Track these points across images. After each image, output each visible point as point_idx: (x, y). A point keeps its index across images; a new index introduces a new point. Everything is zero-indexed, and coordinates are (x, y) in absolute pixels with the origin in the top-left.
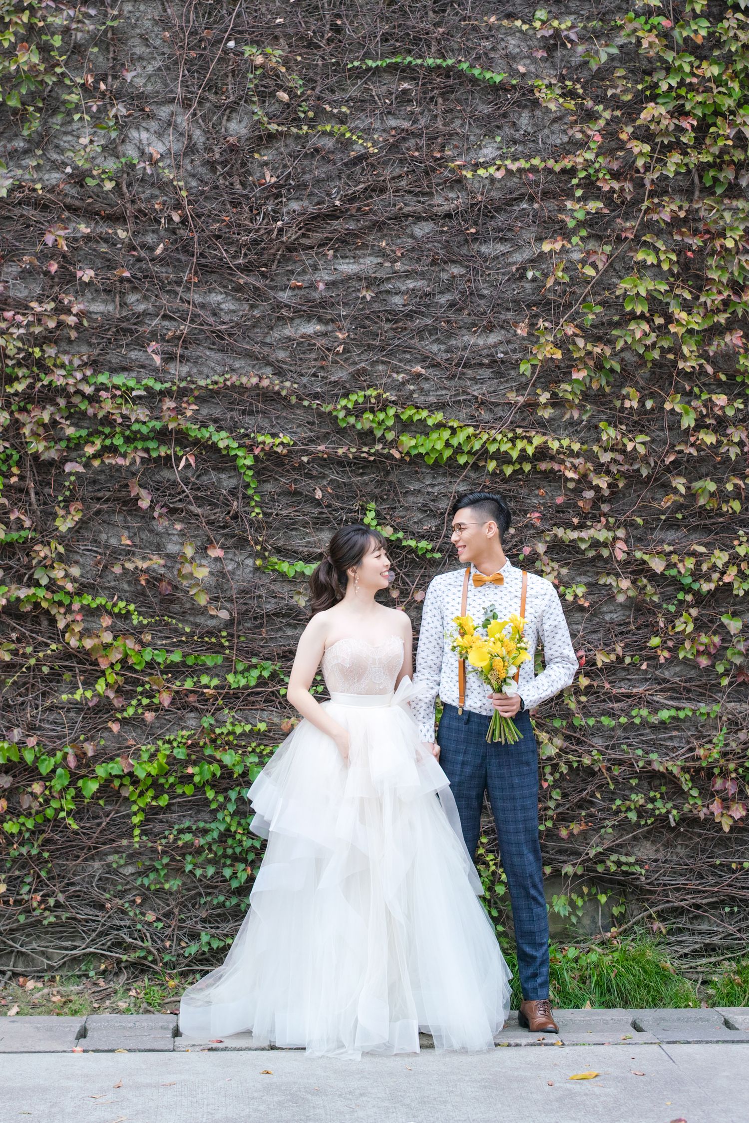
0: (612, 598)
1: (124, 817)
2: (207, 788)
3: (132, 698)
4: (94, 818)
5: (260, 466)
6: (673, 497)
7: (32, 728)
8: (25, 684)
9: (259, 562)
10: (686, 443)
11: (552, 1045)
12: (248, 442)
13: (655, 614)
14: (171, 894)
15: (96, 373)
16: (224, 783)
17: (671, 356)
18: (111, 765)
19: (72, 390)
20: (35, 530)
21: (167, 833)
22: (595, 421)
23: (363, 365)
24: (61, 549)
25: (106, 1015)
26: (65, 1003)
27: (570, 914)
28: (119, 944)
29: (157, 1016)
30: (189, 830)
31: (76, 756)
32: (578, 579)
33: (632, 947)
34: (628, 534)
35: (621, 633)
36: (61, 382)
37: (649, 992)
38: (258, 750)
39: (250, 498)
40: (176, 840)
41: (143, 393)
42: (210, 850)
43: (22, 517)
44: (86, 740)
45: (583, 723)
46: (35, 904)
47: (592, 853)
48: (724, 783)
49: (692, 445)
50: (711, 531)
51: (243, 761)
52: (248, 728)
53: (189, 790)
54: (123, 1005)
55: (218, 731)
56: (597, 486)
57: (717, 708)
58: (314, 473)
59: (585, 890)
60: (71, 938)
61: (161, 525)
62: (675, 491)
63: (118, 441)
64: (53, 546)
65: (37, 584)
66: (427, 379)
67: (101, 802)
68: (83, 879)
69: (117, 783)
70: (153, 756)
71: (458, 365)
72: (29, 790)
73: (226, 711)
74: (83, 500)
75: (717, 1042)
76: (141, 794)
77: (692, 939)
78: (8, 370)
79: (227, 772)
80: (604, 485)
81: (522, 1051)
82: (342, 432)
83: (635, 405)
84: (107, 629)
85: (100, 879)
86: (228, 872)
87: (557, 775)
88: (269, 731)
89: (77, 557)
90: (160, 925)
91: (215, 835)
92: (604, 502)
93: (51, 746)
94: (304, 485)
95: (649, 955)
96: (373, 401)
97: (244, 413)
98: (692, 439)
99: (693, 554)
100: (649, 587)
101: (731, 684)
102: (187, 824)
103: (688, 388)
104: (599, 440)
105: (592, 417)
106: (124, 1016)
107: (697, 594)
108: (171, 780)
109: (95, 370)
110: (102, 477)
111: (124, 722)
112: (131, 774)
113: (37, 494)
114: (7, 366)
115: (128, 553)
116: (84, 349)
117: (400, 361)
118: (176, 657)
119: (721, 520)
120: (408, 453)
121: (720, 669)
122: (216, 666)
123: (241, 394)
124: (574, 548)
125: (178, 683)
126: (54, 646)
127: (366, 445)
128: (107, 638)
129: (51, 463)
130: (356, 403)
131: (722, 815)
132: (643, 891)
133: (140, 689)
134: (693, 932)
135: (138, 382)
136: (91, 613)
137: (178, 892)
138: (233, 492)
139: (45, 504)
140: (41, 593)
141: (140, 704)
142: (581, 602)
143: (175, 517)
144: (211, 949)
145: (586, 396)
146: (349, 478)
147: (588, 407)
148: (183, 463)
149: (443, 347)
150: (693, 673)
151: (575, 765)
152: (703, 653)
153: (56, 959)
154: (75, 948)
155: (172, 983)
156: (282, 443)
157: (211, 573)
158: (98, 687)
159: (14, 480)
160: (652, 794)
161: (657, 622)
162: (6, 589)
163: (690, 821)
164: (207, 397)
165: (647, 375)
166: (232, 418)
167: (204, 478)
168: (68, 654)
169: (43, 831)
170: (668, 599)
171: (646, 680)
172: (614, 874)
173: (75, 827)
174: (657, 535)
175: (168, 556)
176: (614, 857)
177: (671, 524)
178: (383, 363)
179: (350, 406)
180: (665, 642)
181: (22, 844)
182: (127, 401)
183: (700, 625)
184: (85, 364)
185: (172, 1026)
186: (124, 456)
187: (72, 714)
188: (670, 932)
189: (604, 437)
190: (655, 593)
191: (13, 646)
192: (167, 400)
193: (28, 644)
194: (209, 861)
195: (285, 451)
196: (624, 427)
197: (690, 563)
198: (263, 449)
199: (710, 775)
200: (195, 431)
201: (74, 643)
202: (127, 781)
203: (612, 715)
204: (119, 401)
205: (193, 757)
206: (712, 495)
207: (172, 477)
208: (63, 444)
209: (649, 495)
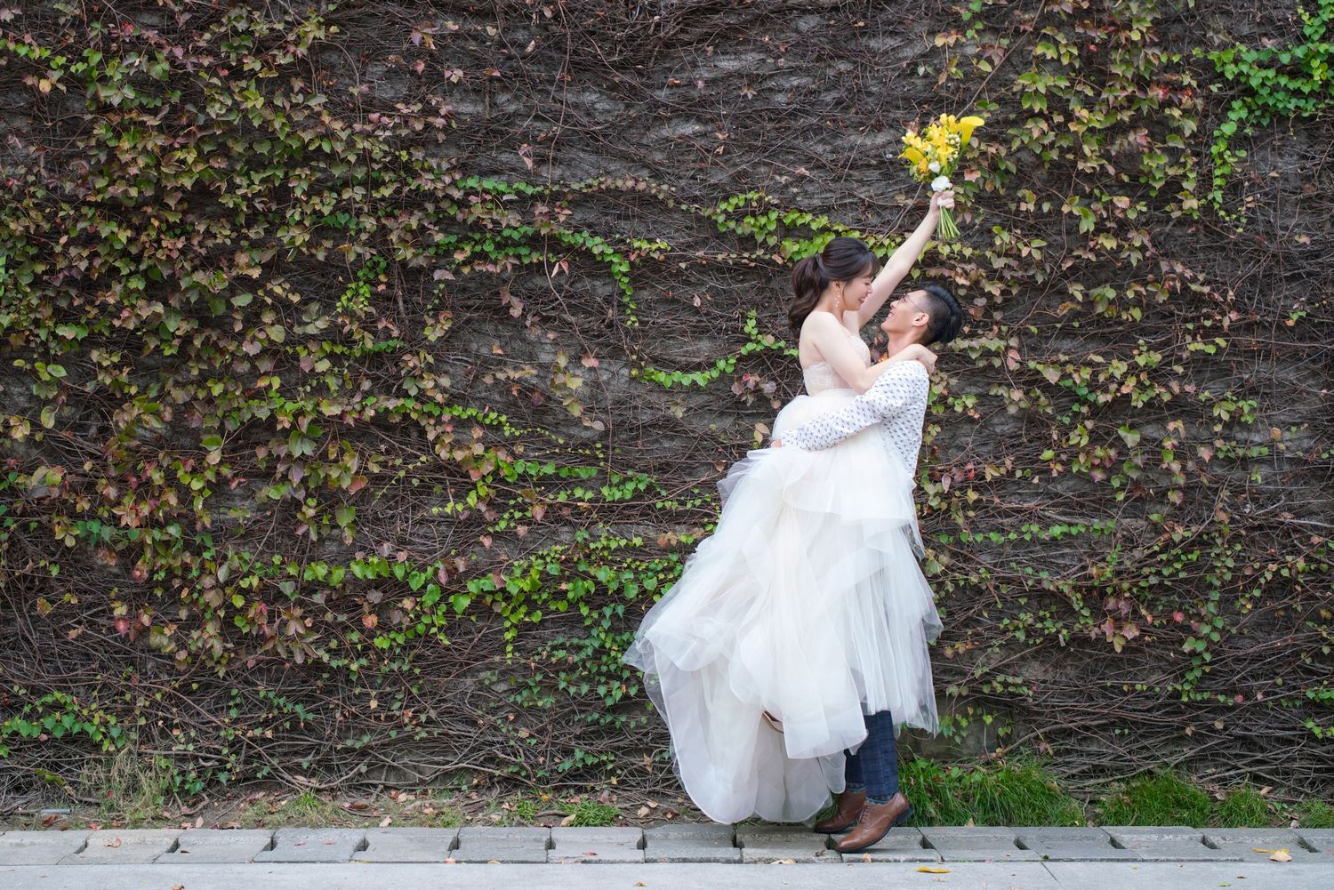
0: (1003, 409)
1: (496, 633)
2: (581, 605)
3: (504, 512)
4: (466, 634)
5: (637, 272)
6: (1070, 305)
7: (402, 543)
8: (394, 496)
9: (634, 372)
10: (1084, 247)
11: (932, 861)
12: (623, 248)
13: (1048, 426)
14: (545, 711)
15: (465, 176)
16: (598, 600)
17: (1070, 157)
18: (482, 581)
19: (440, 194)
20: (403, 340)
21: (540, 649)
22: (988, 225)
23: (744, 166)
24: (430, 359)
25: (479, 827)
26: (437, 815)
27: (954, 734)
28: (491, 759)
29: (531, 828)
30: (562, 646)
31: (448, 571)
32: (968, 390)
33: (1017, 768)
34: (1021, 342)
35: (1013, 446)
36: (429, 186)
37: (1034, 810)
38: (633, 566)
39: (626, 306)
40: (549, 656)
41: (514, 197)
42: (584, 667)
43: (390, 326)
44: (457, 555)
45: (971, 539)
46: (407, 720)
47: (978, 673)
48: (1117, 603)
49: (1091, 250)
50: (1109, 341)
51: (618, 578)
52: (623, 543)
53: (562, 606)
54: (495, 817)
55: (592, 546)
56: (990, 293)
57: (1111, 524)
58: (693, 279)
59: (970, 711)
60: (444, 753)
61: (534, 334)
62: (1072, 298)
63: (489, 247)
64: (422, 355)
65: (407, 396)
66: (811, 181)
67: (473, 618)
68: (455, 696)
69: (489, 599)
70: (525, 572)
71: (844, 166)
72: (400, 605)
73: (601, 525)
74: (453, 308)
75: (1102, 860)
76: (514, 611)
77: (1081, 760)
78: (374, 175)
79: (602, 589)
80: (996, 292)
81: (901, 867)
82: (721, 237)
83: (1031, 207)
84: (478, 440)
85: (472, 696)
86: (602, 690)
87: (943, 594)
88: (645, 546)
89: (447, 368)
90: (534, 741)
91: (590, 651)
92: (996, 310)
93: (421, 561)
94: (681, 292)
95: (1035, 775)
96: (754, 204)
97: (619, 217)
98: (1092, 244)
99: (1090, 364)
100: (1042, 399)
101: (1126, 499)
102: (560, 640)
103: (1087, 190)
104: (992, 245)
105: (986, 220)
106: (498, 828)
107: (1093, 405)
108: (544, 596)
109: (464, 174)
110: (472, 285)
111: (496, 536)
112: (503, 590)
113: (405, 302)
114: (373, 170)
115: (500, 362)
116: (453, 151)
117: (783, 162)
118: (549, 469)
119: (1120, 328)
120: (791, 259)
121: (1116, 483)
122: (590, 479)
123: (617, 198)
124: (964, 357)
125: (552, 496)
126: (423, 458)
127: (747, 250)
128: (478, 449)
129: (420, 270)
130: (737, 206)
131: (1115, 635)
132: (1029, 712)
133: (512, 502)
134: (1081, 754)
135: (510, 186)
136: (461, 424)
137: (551, 709)
138: (608, 300)
139: (414, 312)
140: (410, 404)
141: (512, 517)
142: (971, 413)
143: (548, 325)
144: (585, 766)
145: (979, 199)
146: (729, 285)
147: (982, 210)
148: (556, 270)
149: (828, 148)
150: (1087, 488)
151: (962, 583)
152: (1098, 466)
153: (428, 772)
154: (448, 762)
155: (545, 797)
156: (659, 249)
157: (585, 383)
158: (469, 500)
159: (381, 288)
160: (1041, 613)
161: (1051, 435)
162: (374, 400)
163: (1080, 641)
164: (581, 201)
165: (1045, 176)
166: (607, 222)
167: (579, 285)
168: (438, 466)
169: (415, 647)
170: (1062, 410)
171: (1038, 494)
172: (1001, 695)
173: (447, 642)
174: (1052, 343)
175: (541, 366)
176: (1001, 678)
177: (1067, 333)
178: (765, 164)
179: (730, 209)
180: (1058, 455)
181: (392, 660)
182: (497, 206)
183: (1096, 438)
184: (454, 168)
185: (545, 838)
186: (495, 263)
187: (443, 528)
188: (1057, 753)
189: (998, 242)
190: (1049, 405)
191: (382, 458)
192: (539, 204)
193: (397, 456)
194: (583, 679)
195: (662, 257)
196: (1019, 231)
197: (1086, 373)
198: (639, 255)
199: (1103, 594)
200: (568, 237)
201: (444, 454)
202: (499, 597)
203: (1001, 530)
204: (490, 206)
205: (567, 573)
206: (1111, 302)
207: (545, 285)
208: (432, 251)
209: (1044, 303)
